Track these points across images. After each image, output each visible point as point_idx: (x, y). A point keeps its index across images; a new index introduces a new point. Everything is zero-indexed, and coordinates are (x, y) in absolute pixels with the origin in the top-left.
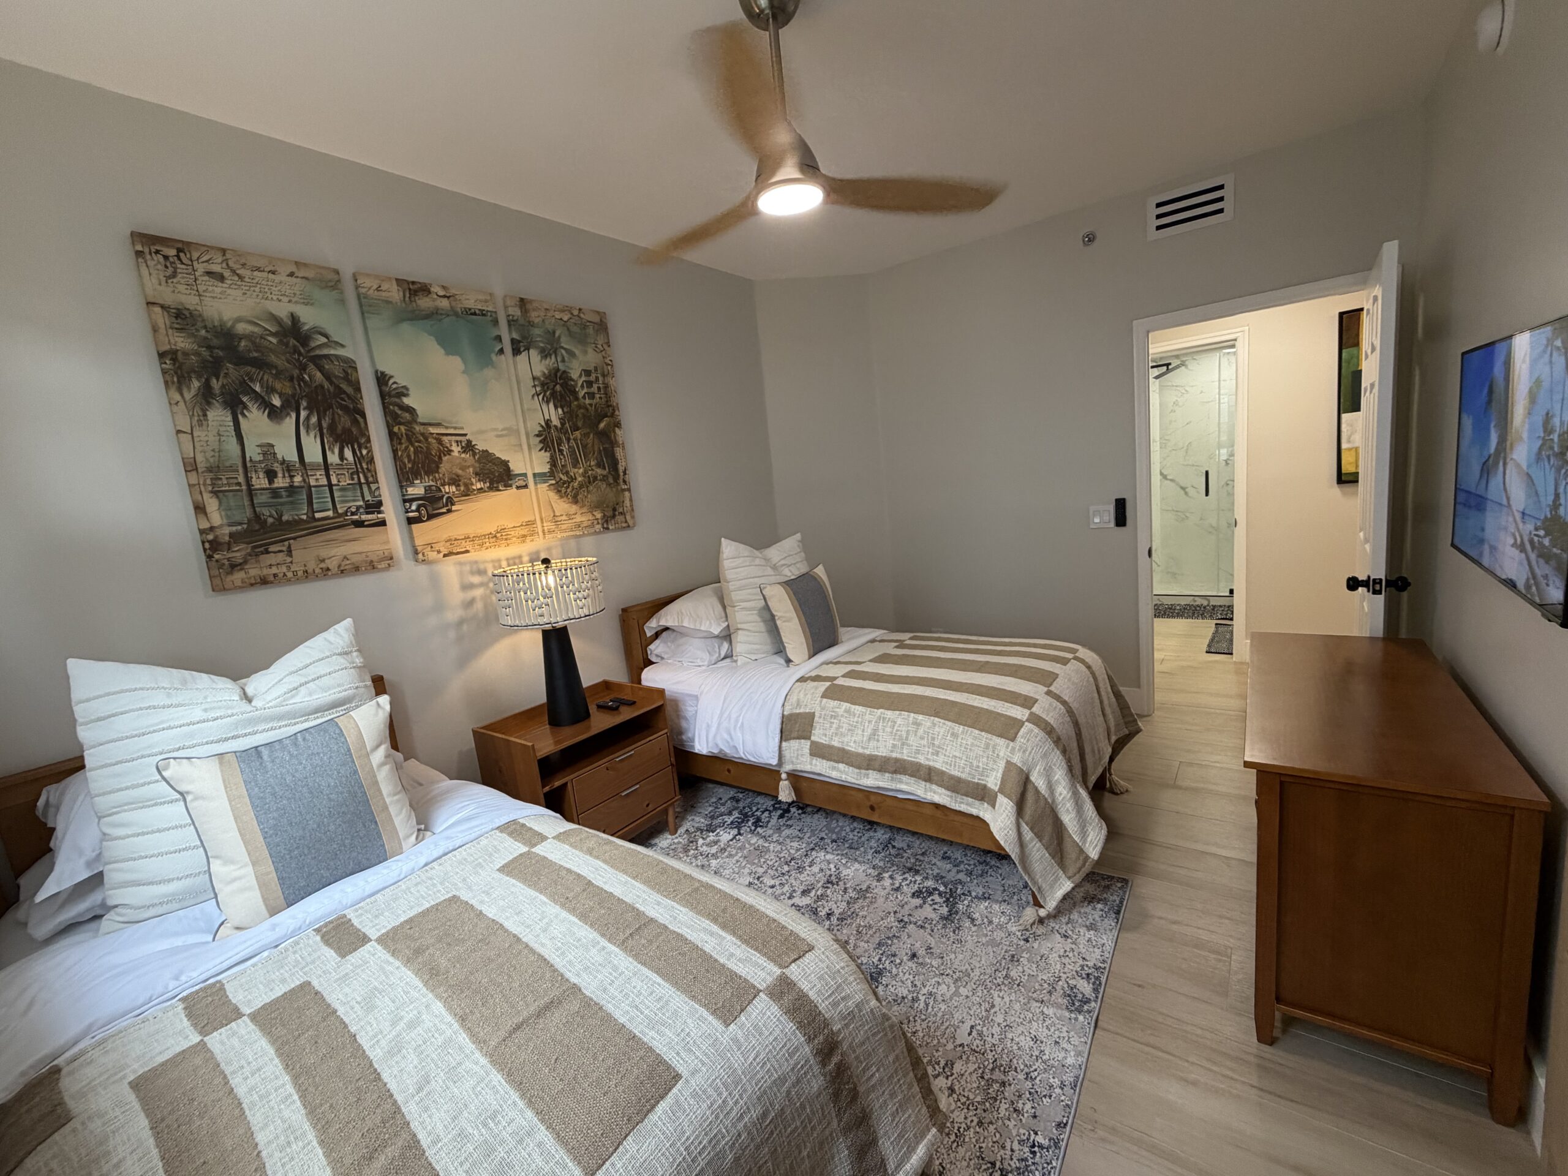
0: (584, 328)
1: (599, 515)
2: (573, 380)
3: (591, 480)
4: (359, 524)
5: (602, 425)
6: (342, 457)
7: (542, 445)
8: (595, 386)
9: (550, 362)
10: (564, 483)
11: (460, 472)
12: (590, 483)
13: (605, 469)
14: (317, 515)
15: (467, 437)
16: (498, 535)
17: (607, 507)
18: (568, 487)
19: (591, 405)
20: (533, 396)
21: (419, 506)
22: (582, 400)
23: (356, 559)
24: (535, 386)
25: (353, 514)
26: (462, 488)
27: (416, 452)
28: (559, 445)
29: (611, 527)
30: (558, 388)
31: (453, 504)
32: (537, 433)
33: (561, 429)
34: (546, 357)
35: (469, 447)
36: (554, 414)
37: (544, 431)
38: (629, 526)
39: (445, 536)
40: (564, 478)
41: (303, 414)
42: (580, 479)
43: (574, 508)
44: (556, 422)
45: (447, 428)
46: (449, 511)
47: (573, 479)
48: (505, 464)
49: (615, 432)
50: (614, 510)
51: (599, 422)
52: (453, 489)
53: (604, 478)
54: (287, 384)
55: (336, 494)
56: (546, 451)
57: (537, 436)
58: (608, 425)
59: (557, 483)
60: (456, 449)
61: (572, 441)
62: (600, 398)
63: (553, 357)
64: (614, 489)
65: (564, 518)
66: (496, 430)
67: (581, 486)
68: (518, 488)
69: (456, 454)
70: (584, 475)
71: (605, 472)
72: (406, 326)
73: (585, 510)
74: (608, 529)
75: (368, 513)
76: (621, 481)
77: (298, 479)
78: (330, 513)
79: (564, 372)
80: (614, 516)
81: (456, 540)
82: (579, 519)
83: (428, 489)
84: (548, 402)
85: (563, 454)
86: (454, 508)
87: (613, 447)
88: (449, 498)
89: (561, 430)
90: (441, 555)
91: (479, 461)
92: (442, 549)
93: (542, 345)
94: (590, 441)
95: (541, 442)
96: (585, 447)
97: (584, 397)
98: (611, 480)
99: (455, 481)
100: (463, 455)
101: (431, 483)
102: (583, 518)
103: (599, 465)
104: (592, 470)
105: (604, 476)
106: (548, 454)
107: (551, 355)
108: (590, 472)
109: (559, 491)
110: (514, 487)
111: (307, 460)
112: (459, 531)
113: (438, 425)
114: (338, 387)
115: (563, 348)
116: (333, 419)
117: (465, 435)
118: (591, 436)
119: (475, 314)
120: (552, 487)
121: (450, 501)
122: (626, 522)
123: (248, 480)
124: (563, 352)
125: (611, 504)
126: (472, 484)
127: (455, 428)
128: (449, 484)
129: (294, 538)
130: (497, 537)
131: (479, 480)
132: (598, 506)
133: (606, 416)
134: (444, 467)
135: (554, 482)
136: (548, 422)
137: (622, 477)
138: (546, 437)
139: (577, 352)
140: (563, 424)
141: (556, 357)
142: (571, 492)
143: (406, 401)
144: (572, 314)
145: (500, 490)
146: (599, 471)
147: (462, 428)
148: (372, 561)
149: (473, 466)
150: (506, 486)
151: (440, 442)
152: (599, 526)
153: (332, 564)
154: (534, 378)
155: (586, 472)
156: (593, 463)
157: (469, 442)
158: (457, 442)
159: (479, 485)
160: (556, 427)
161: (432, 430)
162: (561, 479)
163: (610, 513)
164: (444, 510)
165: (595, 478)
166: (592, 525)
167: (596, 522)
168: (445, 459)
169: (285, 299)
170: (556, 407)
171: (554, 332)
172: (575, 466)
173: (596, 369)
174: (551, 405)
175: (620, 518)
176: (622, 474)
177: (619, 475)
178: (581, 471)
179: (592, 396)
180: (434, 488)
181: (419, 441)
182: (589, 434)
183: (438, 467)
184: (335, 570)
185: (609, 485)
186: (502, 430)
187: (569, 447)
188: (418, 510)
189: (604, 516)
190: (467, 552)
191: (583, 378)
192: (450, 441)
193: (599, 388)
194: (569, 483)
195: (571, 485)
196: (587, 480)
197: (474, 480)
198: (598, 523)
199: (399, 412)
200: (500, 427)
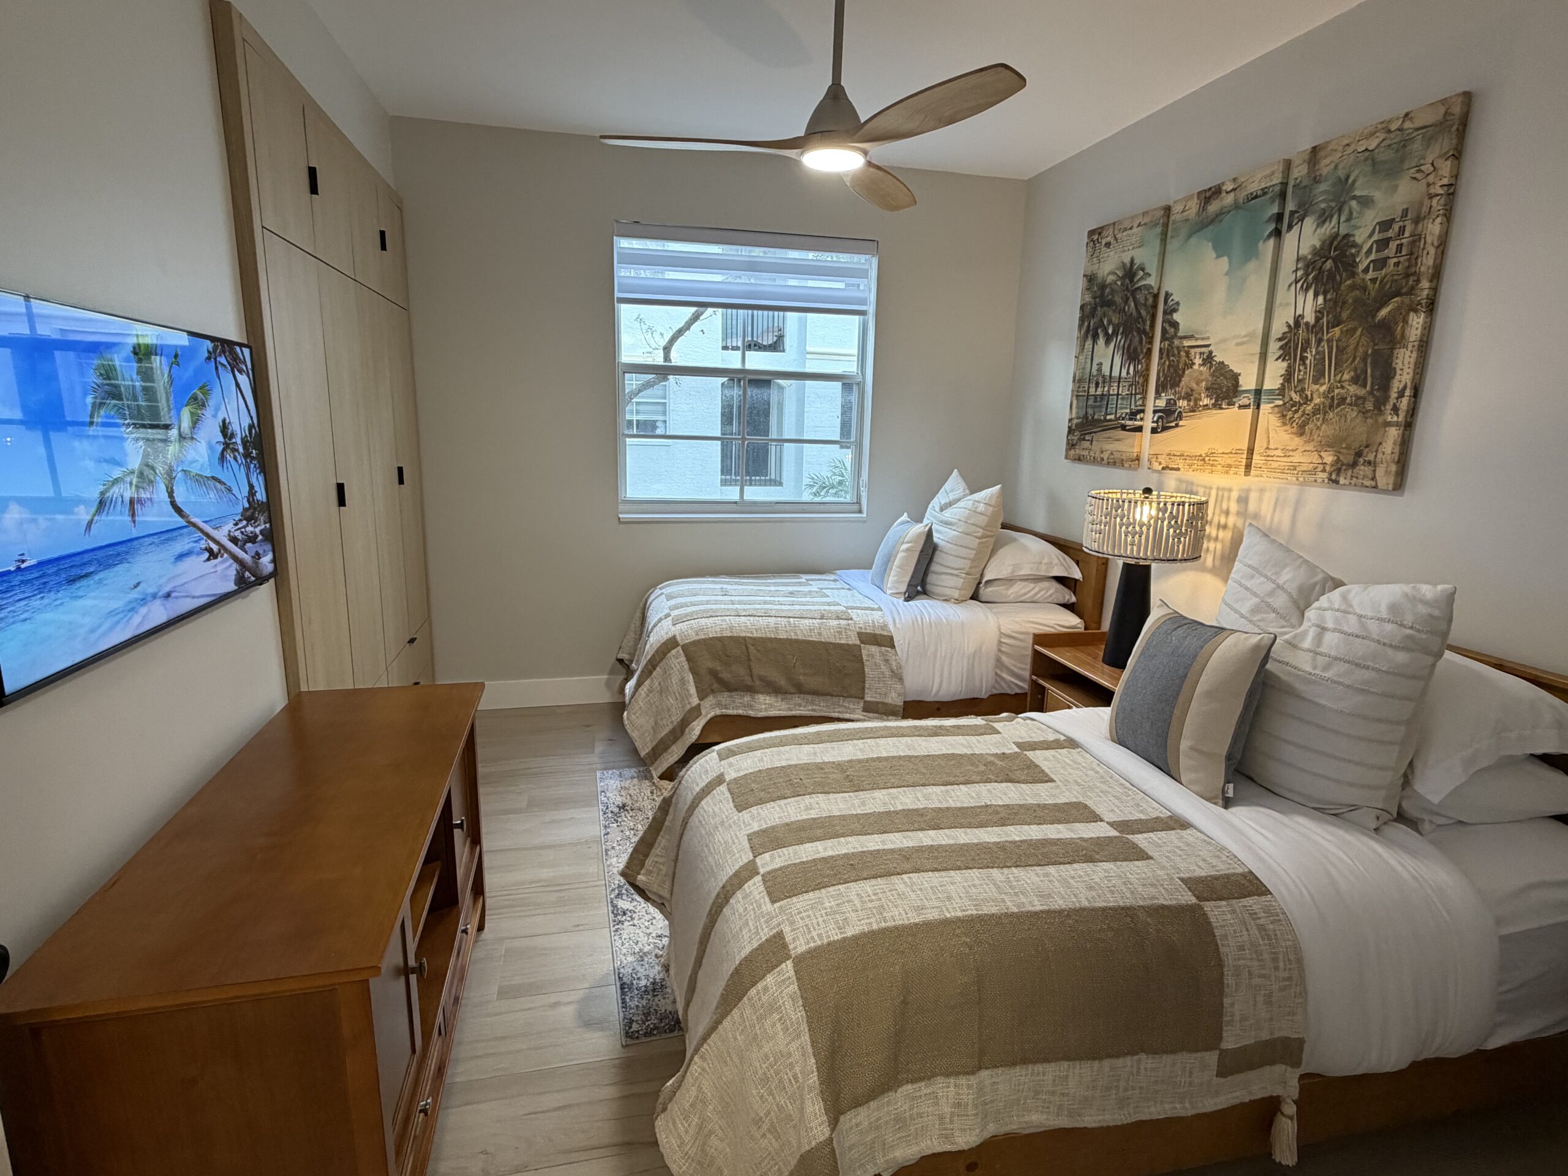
0: (1404, 146)
1: (1329, 458)
2: (1355, 245)
3: (1334, 403)
4: (1124, 428)
5: (1384, 312)
6: (1128, 373)
7: (1281, 352)
8: (1393, 245)
9: (1328, 229)
10: (1293, 406)
11: (1194, 386)
12: (1331, 407)
13: (1365, 387)
14: (1108, 417)
15: (1210, 349)
16: (1207, 459)
17: (1348, 448)
18: (1296, 411)
19: (1374, 280)
20: (1290, 286)
21: (1159, 417)
22: (1362, 275)
23: (1116, 455)
24: (1296, 271)
25: (1123, 419)
26: (1192, 403)
27: (1169, 366)
28: (1304, 350)
29: (1342, 481)
30: (1329, 264)
31: (1181, 420)
32: (1280, 336)
33: (1314, 326)
34: (1324, 222)
35: (1208, 359)
36: (1308, 306)
37: (1290, 332)
38: (1376, 487)
39: (1167, 451)
40: (1296, 397)
41: (1119, 337)
42: (1317, 401)
43: (1297, 441)
44: (1309, 317)
45: (1197, 339)
46: (1177, 426)
47: (1307, 400)
48: (1236, 377)
49: (1405, 321)
50: (1359, 454)
51: (1379, 309)
52: (1185, 403)
53: (1359, 401)
54: (1117, 316)
55: (1119, 402)
56: (1283, 360)
57: (1280, 340)
58: (1398, 309)
59: (1284, 404)
60: (1198, 361)
61: (1324, 344)
62: (1397, 264)
63: (1335, 217)
64: (1370, 421)
65: (1279, 453)
66: (1236, 337)
67: (1316, 411)
68: (1240, 407)
69: (1196, 367)
70: (1325, 395)
71: (1361, 392)
72: (1193, 240)
73: (1310, 447)
74: (1336, 482)
75: (1131, 419)
76: (1389, 407)
77: (1106, 389)
78: (1112, 417)
79: (1347, 236)
80: (1354, 465)
81: (1174, 455)
82: (1297, 458)
83: (1168, 402)
84: (1307, 290)
85: (1304, 364)
86: (1181, 423)
87: (1392, 349)
88: (1180, 412)
89: (1315, 328)
90: (1161, 467)
91: (1213, 375)
92: (1163, 461)
93: (1323, 206)
94: (1353, 341)
95: (1281, 348)
96: (1341, 351)
97: (1366, 270)
98: (1369, 406)
99: (1188, 397)
100: (1202, 368)
101: (1172, 397)
102: (1304, 454)
103: (1355, 380)
104: (1342, 387)
105: (1358, 398)
106: (1285, 364)
107: (1331, 217)
108: (1336, 391)
109: (1284, 416)
110: (1237, 405)
111: (1113, 375)
112: (1177, 448)
113: (1191, 337)
114: (1139, 313)
115: (1354, 198)
116: (1131, 341)
117: (1208, 346)
118: (1358, 333)
119: (1256, 197)
120: (1276, 409)
121: (1180, 417)
122: (1373, 478)
123: (1089, 387)
124: (1354, 203)
125: (1356, 445)
126: (1200, 400)
127: (1203, 339)
128: (1184, 398)
129: (1095, 432)
130: (1205, 461)
131: (1207, 396)
132: (1330, 444)
133: (1398, 294)
134: (1185, 380)
135: (1281, 403)
136: (1298, 320)
137: (1392, 401)
138: (1289, 341)
139: (1377, 195)
140: (1318, 319)
141: (1339, 216)
142: (1300, 418)
143: (1176, 317)
144: (1389, 131)
145: (1221, 408)
146: (1353, 389)
147: (1208, 338)
148: (1123, 460)
149: (1207, 381)
150: (1229, 404)
151: (1188, 354)
152: (1325, 475)
153: (1105, 456)
154: (1298, 260)
155: (1330, 390)
156: (1346, 377)
157: (1211, 352)
158: (1201, 353)
159: (1206, 401)
160: (1307, 324)
161: (1187, 343)
162: (1291, 399)
163: (1350, 459)
164: (1173, 424)
165: (1343, 400)
166: (1313, 472)
167: (1321, 467)
168: (1187, 372)
169: (1131, 247)
170: (1316, 295)
171: (1348, 177)
172: (1316, 382)
173: (1405, 212)
174: (1311, 293)
175: (1363, 470)
176: (1394, 395)
177: (1387, 398)
178: (1324, 388)
179: (1380, 264)
180: (1172, 402)
181: (1174, 356)
182: (1355, 329)
183: (1180, 381)
184: (1105, 461)
185: (1364, 413)
186: (1244, 337)
187: (1317, 353)
188: (1157, 422)
189: (1338, 460)
190: (1178, 469)
191: (1376, 237)
192: (1195, 353)
193: (1400, 247)
194: (1301, 405)
195: (1302, 409)
196: (1327, 403)
197: (1203, 395)
198: (1324, 470)
199: (1168, 328)
200: (1244, 333)
